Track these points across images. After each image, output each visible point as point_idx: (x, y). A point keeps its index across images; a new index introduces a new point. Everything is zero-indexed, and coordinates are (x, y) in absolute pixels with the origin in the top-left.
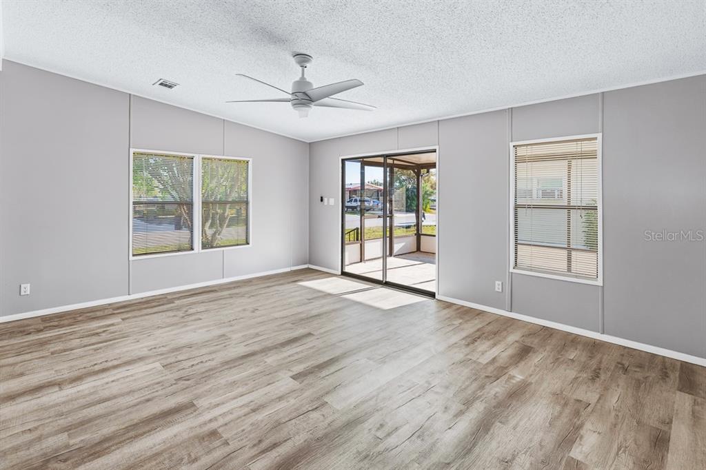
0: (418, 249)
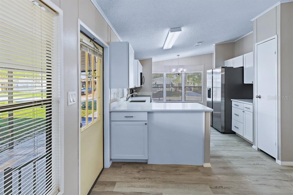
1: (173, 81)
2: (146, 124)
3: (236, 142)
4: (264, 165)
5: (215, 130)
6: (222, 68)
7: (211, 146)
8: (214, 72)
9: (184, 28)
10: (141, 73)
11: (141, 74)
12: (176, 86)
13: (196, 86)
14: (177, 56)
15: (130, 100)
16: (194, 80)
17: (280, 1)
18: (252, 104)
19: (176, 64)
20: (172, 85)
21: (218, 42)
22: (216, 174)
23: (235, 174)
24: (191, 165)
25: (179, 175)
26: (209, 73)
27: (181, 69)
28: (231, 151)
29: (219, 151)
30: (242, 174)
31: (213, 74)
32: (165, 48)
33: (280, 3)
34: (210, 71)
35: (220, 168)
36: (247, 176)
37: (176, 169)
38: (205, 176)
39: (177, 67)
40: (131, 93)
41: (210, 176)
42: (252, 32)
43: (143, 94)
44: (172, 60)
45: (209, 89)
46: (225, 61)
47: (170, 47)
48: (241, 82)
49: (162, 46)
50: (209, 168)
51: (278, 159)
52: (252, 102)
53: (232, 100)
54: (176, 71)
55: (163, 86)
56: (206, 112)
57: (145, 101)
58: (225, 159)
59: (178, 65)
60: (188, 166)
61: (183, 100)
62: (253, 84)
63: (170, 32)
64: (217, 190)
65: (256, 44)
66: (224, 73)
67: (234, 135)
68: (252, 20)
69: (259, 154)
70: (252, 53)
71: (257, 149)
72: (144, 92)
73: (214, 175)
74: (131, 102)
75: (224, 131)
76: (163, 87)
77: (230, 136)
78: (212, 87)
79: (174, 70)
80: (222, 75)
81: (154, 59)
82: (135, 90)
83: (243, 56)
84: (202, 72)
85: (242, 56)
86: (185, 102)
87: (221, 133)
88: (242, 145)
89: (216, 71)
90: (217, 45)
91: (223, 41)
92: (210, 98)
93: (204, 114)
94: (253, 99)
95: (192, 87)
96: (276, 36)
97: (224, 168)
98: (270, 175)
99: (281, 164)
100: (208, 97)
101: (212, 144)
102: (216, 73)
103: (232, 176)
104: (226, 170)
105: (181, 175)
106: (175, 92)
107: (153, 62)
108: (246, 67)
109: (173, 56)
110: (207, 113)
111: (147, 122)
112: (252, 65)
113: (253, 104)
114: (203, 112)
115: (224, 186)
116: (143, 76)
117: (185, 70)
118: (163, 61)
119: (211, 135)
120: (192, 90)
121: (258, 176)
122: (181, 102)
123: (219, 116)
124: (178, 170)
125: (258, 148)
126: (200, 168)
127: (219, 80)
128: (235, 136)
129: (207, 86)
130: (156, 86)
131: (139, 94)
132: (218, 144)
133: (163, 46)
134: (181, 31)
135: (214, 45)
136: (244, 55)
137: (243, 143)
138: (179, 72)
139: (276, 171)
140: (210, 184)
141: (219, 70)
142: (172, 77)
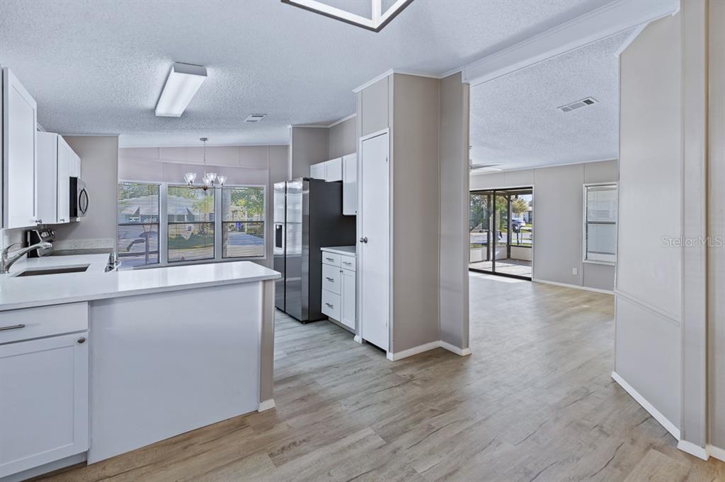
0: (509, 256)
1: (194, 206)
2: (81, 341)
3: (328, 336)
4: (370, 368)
5: (290, 320)
6: (304, 180)
7: (275, 359)
8: (290, 189)
9: (213, 70)
10: (71, 178)
11: (73, 182)
12: (202, 220)
13: (255, 220)
14: (201, 139)
15: (18, 268)
16: (247, 205)
17: (394, 69)
18: (354, 254)
19: (198, 160)
20: (190, 216)
21: (298, 123)
22: (285, 420)
23: (322, 405)
24: (229, 419)
25: (194, 456)
26: (279, 190)
27: (212, 177)
28: (317, 357)
29: (294, 364)
30: (334, 400)
31: (286, 193)
32: (161, 111)
33: (392, 72)
34: (281, 185)
35: (294, 402)
36: (342, 402)
37: (186, 443)
38: (259, 434)
39: (202, 171)
40: (26, 245)
41: (272, 428)
42: (355, 115)
43: (82, 246)
44: (186, 149)
45: (278, 227)
46: (311, 166)
47: (177, 111)
48: (337, 211)
49: (151, 104)
50: (272, 412)
51: (390, 351)
52: (354, 251)
53: (322, 249)
54: (199, 179)
55: (158, 220)
56: (264, 281)
57: (84, 269)
58: (306, 379)
59: (203, 164)
60: (220, 424)
61: (218, 257)
62: (355, 216)
63: (173, 70)
64: (286, 454)
65: (361, 139)
66: (308, 192)
67: (326, 321)
68: (356, 91)
69: (365, 348)
70: (355, 155)
71: (361, 342)
72: (85, 240)
73: (280, 422)
74: (24, 274)
75: (307, 319)
76: (158, 224)
77: (318, 326)
78: (284, 221)
79: (191, 177)
80: (304, 196)
81: (125, 141)
82: (44, 235)
83: (342, 159)
84: (265, 186)
85: (340, 158)
86: (223, 260)
87: (302, 322)
88: (339, 339)
89: (294, 187)
90: (297, 129)
91: (309, 121)
92: (281, 247)
93: (260, 285)
94: (355, 245)
95: (245, 222)
96: (387, 130)
97: (303, 399)
98: (376, 385)
99: (394, 357)
100: (277, 246)
101: (278, 354)
102: (294, 191)
103: (317, 411)
104: (305, 403)
105: (198, 454)
106: (199, 237)
107: (121, 149)
108: (347, 182)
109: (191, 139)
110: (267, 284)
111: (85, 335)
112: (356, 180)
113: (356, 255)
114: (258, 281)
115: (297, 440)
116: (79, 188)
117: (222, 180)
118: (158, 148)
119: (276, 334)
120: (246, 230)
121: (360, 394)
122: (214, 260)
123: (298, 287)
124: (192, 445)
125: (363, 339)
126: (249, 420)
127: (300, 207)
128: (326, 324)
129: (275, 220)
130: (140, 221)
131: (65, 245)
132: (293, 350)
133: (156, 107)
134: (206, 75)
135: (290, 126)
136: (344, 157)
137: (341, 334)
138: (207, 182)
139: (386, 375)
140: (269, 448)
141: (298, 185)
142: (193, 197)
